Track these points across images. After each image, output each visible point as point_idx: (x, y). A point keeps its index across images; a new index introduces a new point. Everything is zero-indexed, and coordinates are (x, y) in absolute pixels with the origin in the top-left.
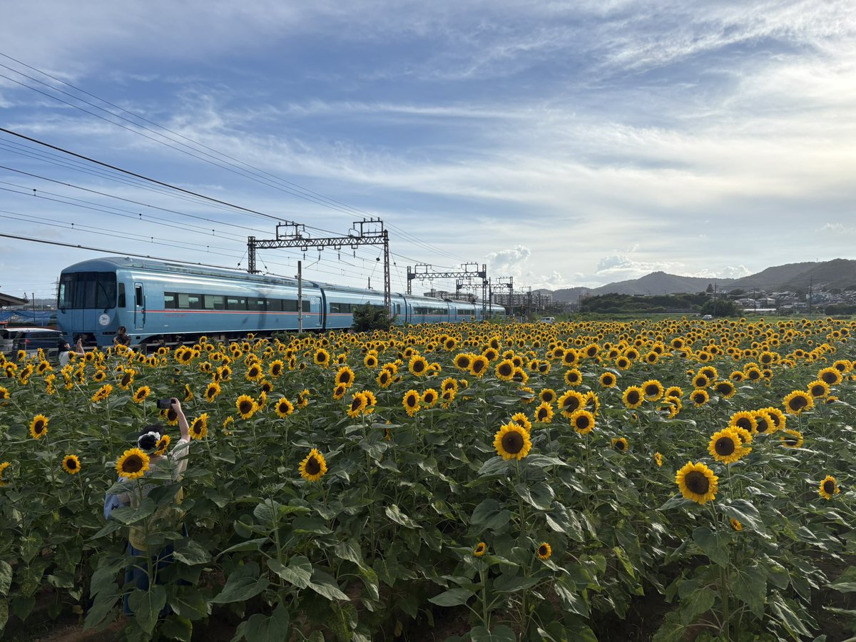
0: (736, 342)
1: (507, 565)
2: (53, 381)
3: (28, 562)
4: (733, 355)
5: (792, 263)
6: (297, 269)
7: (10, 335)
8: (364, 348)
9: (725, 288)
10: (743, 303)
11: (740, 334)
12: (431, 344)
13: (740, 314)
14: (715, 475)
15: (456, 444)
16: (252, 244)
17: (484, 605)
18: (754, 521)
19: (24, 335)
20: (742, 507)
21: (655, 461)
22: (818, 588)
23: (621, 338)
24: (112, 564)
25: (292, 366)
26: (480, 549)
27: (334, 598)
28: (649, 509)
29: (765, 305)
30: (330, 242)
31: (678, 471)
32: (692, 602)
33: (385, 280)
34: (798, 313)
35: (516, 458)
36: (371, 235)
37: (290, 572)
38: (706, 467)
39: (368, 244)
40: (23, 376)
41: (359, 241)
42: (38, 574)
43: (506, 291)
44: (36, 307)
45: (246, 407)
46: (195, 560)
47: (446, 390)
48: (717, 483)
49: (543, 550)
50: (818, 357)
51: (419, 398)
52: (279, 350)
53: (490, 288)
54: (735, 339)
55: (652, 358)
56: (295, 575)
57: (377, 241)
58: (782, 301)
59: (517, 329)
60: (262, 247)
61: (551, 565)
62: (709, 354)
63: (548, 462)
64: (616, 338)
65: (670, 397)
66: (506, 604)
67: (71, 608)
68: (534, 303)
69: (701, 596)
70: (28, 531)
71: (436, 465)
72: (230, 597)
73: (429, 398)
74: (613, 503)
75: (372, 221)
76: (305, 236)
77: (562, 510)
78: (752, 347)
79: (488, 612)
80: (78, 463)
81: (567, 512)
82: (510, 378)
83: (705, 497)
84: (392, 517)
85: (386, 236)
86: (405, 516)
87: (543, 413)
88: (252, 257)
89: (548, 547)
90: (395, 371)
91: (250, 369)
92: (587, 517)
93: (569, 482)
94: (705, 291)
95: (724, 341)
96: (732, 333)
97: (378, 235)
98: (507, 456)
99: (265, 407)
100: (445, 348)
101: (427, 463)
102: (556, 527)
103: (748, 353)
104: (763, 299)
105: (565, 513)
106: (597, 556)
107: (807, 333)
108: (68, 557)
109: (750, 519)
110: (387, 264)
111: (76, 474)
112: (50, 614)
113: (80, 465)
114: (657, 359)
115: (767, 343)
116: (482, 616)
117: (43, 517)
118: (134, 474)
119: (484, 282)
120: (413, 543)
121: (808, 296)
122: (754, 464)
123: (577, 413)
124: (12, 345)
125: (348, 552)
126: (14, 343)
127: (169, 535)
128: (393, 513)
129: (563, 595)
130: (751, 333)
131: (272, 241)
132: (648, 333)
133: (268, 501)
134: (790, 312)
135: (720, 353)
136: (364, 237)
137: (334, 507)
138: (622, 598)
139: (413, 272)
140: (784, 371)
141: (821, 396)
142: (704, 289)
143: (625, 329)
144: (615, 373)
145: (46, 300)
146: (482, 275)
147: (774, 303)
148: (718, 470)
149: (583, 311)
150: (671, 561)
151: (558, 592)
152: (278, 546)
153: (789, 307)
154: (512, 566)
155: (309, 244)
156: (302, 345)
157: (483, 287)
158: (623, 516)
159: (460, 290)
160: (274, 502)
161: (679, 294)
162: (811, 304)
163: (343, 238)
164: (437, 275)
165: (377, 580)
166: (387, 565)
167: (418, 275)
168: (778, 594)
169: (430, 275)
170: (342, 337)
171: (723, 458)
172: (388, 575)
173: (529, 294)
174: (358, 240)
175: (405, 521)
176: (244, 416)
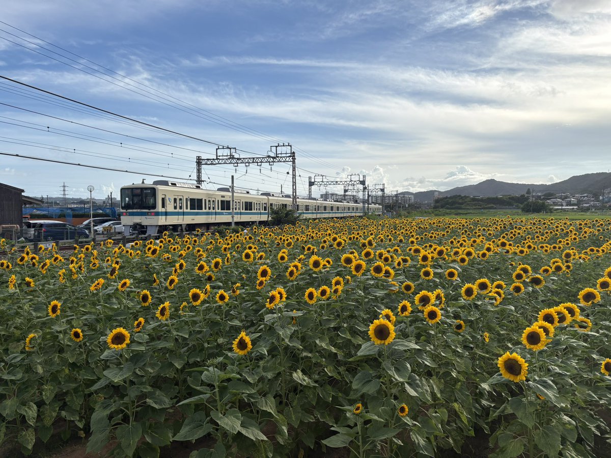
0: (547, 237)
1: (376, 421)
2: (64, 274)
3: (48, 403)
4: (544, 250)
5: (590, 173)
6: (231, 179)
7: (32, 225)
8: (278, 242)
9: (540, 191)
10: (553, 203)
11: (549, 232)
12: (325, 239)
13: (551, 211)
14: (526, 362)
15: (343, 324)
16: (199, 162)
17: (361, 447)
18: (554, 395)
19: (41, 225)
20: (545, 384)
21: (484, 339)
22: (600, 435)
23: (463, 234)
24: (105, 408)
25: (228, 262)
26: (358, 409)
27: (256, 438)
28: (479, 373)
29: (569, 204)
30: (254, 160)
31: (499, 358)
32: (508, 449)
33: (293, 187)
34: (593, 210)
35: (384, 344)
36: (283, 155)
37: (226, 420)
38: (519, 357)
39: (281, 162)
40: (43, 267)
41: (275, 160)
42: (55, 411)
43: (380, 193)
44: (49, 203)
45: (196, 297)
46: (161, 405)
47: (336, 286)
48: (527, 368)
49: (402, 410)
50: (606, 251)
51: (317, 294)
52: (218, 244)
53: (368, 192)
54: (546, 235)
55: (484, 255)
56: (230, 423)
57: (287, 160)
58: (582, 201)
59: (387, 225)
60: (206, 164)
61: (408, 421)
62: (526, 250)
63: (407, 346)
64: (458, 232)
65: (496, 289)
66: (375, 446)
67: (77, 433)
68: (400, 202)
69: (514, 445)
70: (47, 381)
71: (328, 342)
72: (185, 437)
73: (323, 293)
74: (453, 371)
75: (284, 146)
76: (236, 156)
77: (416, 380)
78: (558, 243)
79: (364, 452)
80: (81, 334)
81: (419, 381)
82: (382, 274)
83: (518, 377)
84: (297, 379)
85: (294, 156)
86: (306, 378)
87: (404, 309)
88: (199, 171)
89: (406, 408)
90: (299, 268)
91: (199, 265)
92: (434, 382)
93: (422, 358)
94: (525, 193)
95: (538, 237)
96: (544, 230)
97: (288, 155)
98: (378, 342)
99: (209, 295)
100: (335, 246)
101: (321, 339)
102: (413, 393)
103: (555, 247)
104: (568, 199)
105: (418, 382)
106: (441, 409)
107: (599, 230)
108: (75, 398)
109: (550, 393)
110: (294, 176)
111: (80, 342)
112: (62, 436)
113: (83, 336)
114: (487, 256)
115: (569, 239)
116: (359, 455)
117: (57, 371)
118: (119, 346)
119: (364, 188)
120: (312, 396)
121: (601, 198)
122: (555, 348)
123: (429, 308)
124: (33, 232)
125: (266, 404)
126: (35, 231)
127: (144, 388)
128: (298, 376)
129: (416, 440)
130: (557, 231)
131: (213, 159)
132: (482, 229)
133: (211, 369)
134: (588, 209)
135: (534, 248)
136: (278, 157)
137: (257, 373)
138: (459, 438)
139: (313, 181)
140: (581, 264)
141: (607, 289)
142: (524, 192)
143: (466, 225)
144: (457, 268)
145: (56, 198)
146: (363, 183)
147: (576, 202)
148: (529, 358)
149: (435, 207)
150: (493, 418)
151: (413, 438)
152: (218, 401)
153: (588, 205)
154: (380, 421)
155: (239, 162)
156: (234, 239)
157: (363, 191)
158: (459, 381)
159: (347, 193)
160: (215, 369)
161: (506, 196)
162: (603, 203)
163: (263, 158)
164: (330, 183)
165: (286, 423)
166: (293, 412)
167: (316, 183)
168: (569, 445)
169: (325, 183)
170: (263, 230)
171: (532, 346)
172: (294, 419)
173: (396, 196)
174: (273, 159)
175: (306, 382)
176: (194, 304)
